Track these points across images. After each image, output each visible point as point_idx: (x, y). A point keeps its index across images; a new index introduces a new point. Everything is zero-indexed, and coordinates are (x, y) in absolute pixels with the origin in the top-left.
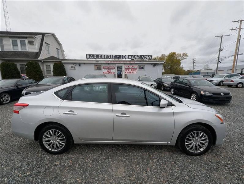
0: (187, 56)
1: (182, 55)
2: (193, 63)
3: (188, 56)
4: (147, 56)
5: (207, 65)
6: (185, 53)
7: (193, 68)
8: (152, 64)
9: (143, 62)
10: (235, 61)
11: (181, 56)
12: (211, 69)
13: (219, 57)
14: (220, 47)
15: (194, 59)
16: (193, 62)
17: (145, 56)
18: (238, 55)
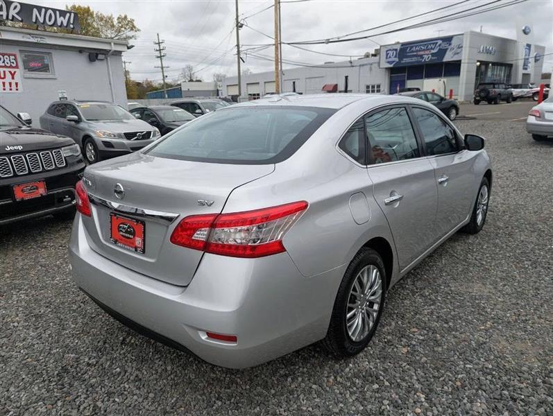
0: (133, 28)
1: (115, 22)
2: (161, 57)
3: (139, 30)
4: (54, 10)
5: (190, 69)
6: (126, 17)
7: (164, 77)
8: (81, 50)
9: (42, 36)
10: (278, 61)
11: (113, 26)
12: (200, 81)
13: (238, 45)
14: (237, 16)
15: (159, 43)
16: (158, 54)
17: (47, 9)
18: (280, 44)
